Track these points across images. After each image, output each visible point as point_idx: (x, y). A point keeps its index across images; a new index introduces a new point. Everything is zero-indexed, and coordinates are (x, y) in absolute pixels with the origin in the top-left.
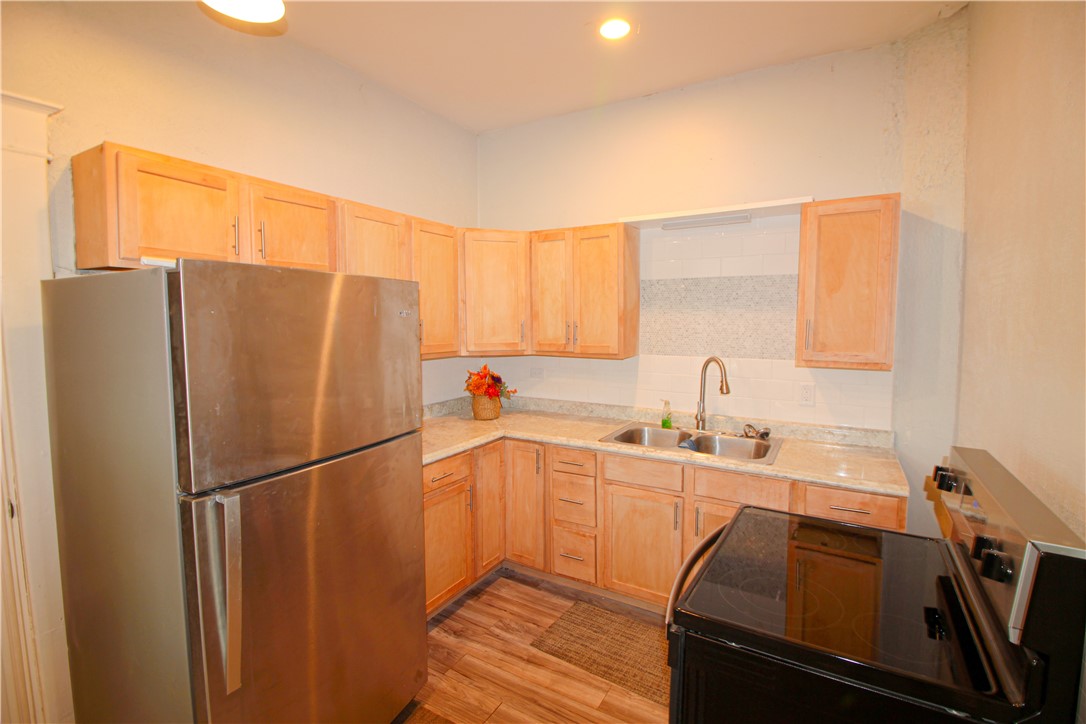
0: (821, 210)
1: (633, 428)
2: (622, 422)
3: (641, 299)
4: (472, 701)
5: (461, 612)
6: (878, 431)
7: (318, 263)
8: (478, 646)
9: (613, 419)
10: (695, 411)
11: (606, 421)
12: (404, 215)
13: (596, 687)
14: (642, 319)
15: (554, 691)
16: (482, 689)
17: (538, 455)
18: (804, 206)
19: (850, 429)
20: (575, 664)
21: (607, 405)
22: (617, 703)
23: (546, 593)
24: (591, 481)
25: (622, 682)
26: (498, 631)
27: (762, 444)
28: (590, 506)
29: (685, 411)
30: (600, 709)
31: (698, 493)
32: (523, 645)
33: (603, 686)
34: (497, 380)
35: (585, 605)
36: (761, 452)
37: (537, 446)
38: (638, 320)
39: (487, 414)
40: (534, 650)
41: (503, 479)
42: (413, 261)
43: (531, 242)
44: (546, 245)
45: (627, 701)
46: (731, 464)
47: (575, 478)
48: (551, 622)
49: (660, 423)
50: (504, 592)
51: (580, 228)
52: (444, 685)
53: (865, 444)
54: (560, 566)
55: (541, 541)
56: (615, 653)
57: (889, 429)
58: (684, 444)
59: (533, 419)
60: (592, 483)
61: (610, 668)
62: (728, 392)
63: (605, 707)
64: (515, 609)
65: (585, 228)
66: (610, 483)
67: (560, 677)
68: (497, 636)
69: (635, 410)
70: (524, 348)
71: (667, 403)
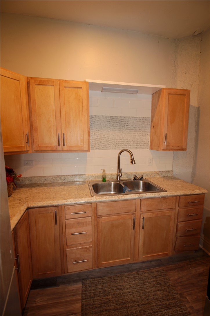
18: (163, 89)
34: (10, 171)
43: (28, 83)
53: (167, 176)
57: (172, 170)
69: (87, 175)
70: (28, 149)
71: (104, 171)
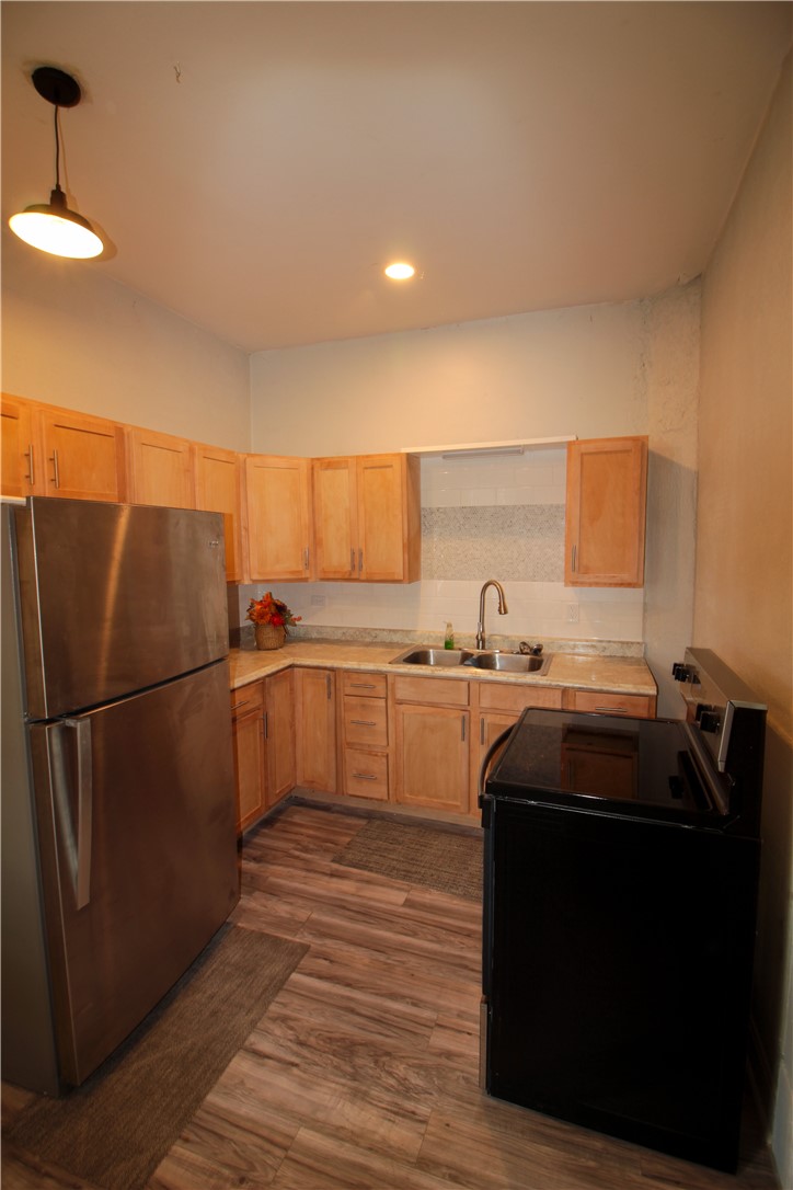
0: (584, 448)
1: (417, 650)
2: (407, 646)
3: (423, 527)
4: (283, 914)
5: (257, 840)
6: (632, 643)
7: (108, 492)
8: (280, 868)
9: (397, 643)
10: (475, 631)
11: (390, 645)
12: (187, 441)
13: (399, 889)
14: (424, 546)
15: (360, 896)
16: (291, 904)
17: (329, 680)
18: (570, 444)
19: (609, 642)
20: (377, 872)
21: (390, 630)
22: (417, 899)
23: (339, 816)
24: (382, 703)
25: (422, 881)
26: (297, 853)
27: (536, 659)
28: (381, 726)
29: (466, 632)
30: (404, 905)
31: (483, 705)
32: (326, 863)
33: (405, 887)
34: (281, 610)
35: (378, 822)
36: (535, 666)
37: (327, 672)
38: (419, 546)
39: (270, 643)
40: (335, 866)
41: (293, 706)
42: (197, 488)
43: (313, 469)
44: (329, 473)
45: (428, 896)
46: (511, 677)
47: (366, 701)
48: (348, 839)
49: (443, 645)
50: (297, 819)
51: (363, 457)
52: (252, 904)
53: (621, 654)
54: (353, 787)
55: (333, 764)
56: (412, 859)
57: (640, 640)
58: (467, 662)
59: (318, 647)
60: (384, 704)
61: (409, 872)
62: (506, 613)
63: (409, 903)
64: (311, 832)
65: (368, 456)
66: (401, 703)
67: (364, 885)
68: (297, 857)
69: (418, 633)
70: (308, 576)
71: (449, 626)
